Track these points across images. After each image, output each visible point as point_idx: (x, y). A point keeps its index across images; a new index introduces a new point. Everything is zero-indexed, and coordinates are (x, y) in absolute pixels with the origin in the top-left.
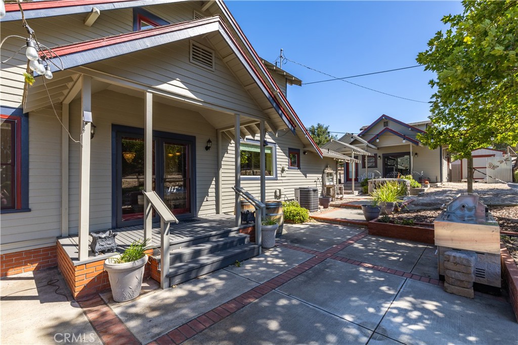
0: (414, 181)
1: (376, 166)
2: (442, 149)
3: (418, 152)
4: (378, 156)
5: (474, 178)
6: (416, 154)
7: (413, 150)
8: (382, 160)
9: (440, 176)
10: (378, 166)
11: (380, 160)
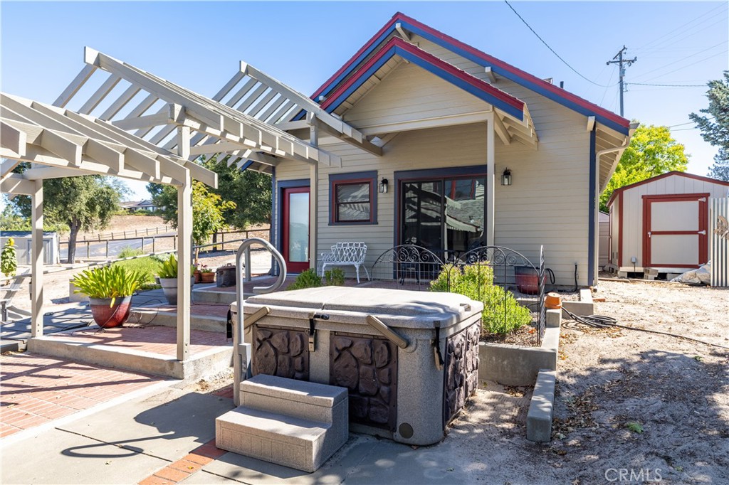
0: (499, 290)
1: (372, 220)
2: (599, 154)
3: (510, 167)
4: (380, 179)
5: (652, 262)
6: (507, 173)
7: (496, 157)
8: (392, 194)
9: (586, 262)
10: (379, 219)
11: (387, 195)
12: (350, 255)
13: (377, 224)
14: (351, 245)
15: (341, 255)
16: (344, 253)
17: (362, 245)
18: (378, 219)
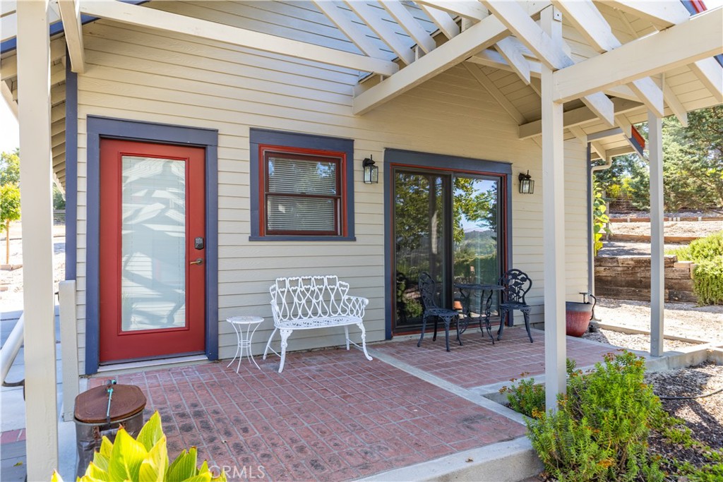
1: (342, 230)
4: (359, 156)
8: (380, 188)
10: (358, 230)
11: (371, 188)
12: (309, 302)
13: (354, 239)
14: (307, 281)
15: (290, 303)
16: (296, 300)
17: (331, 282)
18: (356, 232)
